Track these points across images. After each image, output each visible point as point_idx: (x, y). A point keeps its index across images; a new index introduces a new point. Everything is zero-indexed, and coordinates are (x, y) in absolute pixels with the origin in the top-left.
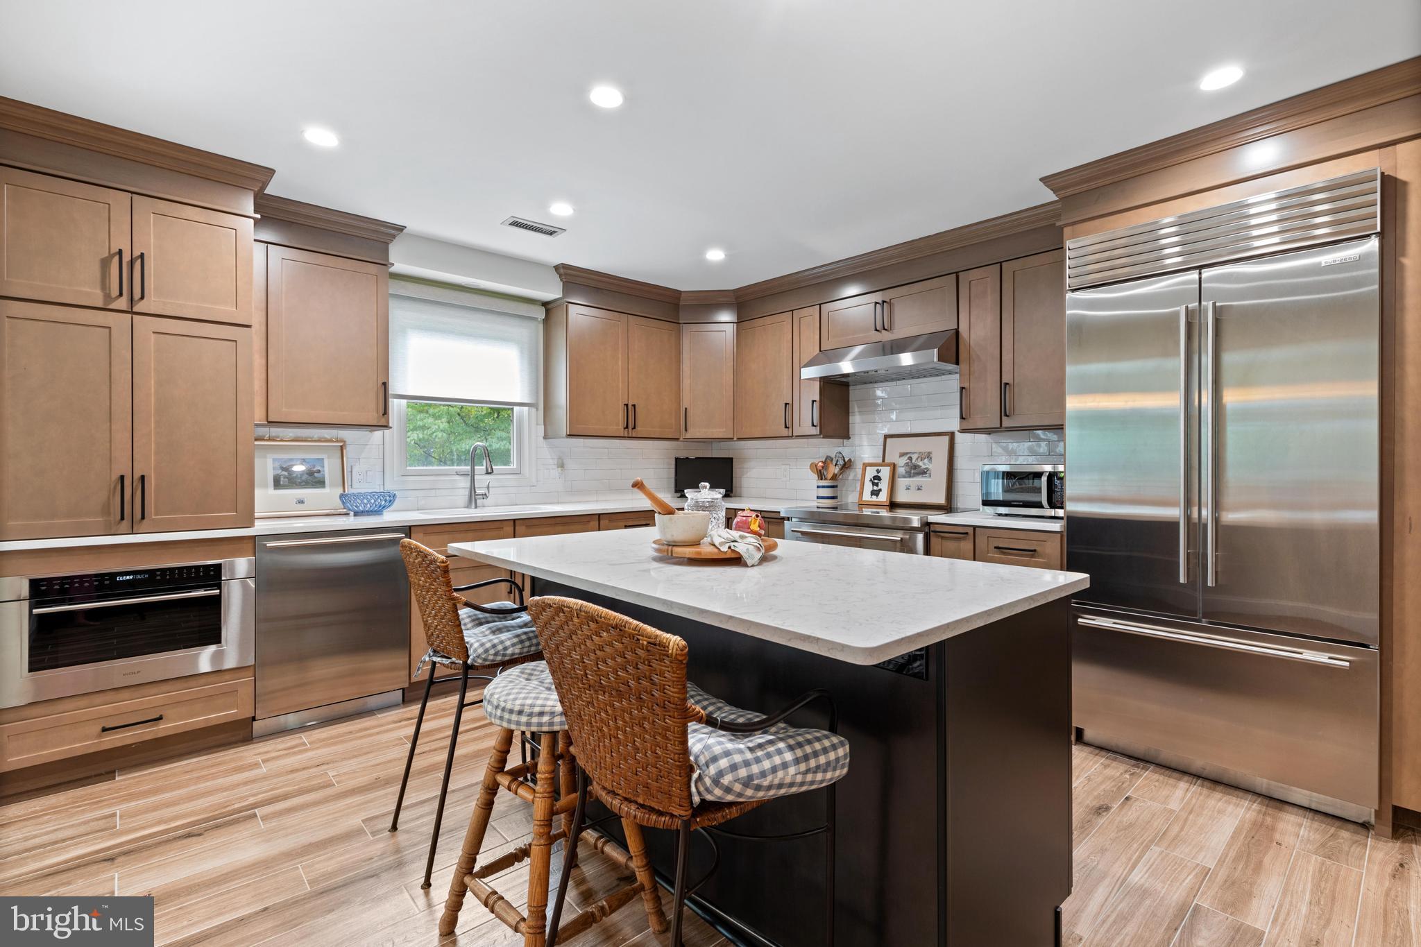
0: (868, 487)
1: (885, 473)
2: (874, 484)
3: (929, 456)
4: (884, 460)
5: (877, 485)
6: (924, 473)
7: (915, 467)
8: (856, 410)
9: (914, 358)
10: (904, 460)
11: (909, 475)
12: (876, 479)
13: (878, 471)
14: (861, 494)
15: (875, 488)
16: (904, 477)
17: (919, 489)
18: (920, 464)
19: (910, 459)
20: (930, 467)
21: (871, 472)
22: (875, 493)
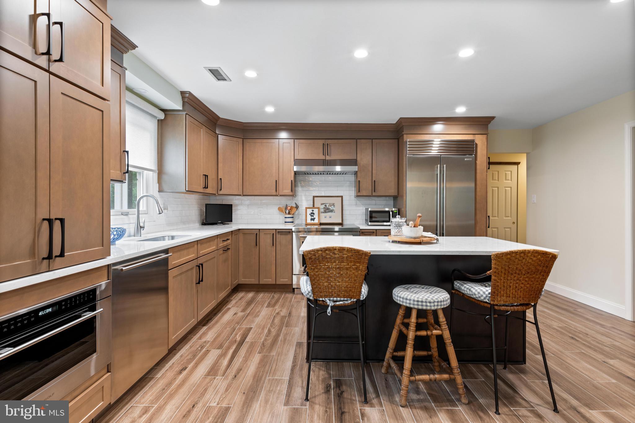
0: (309, 217)
1: (316, 211)
2: (311, 216)
3: (333, 205)
4: (314, 206)
5: (313, 216)
6: (332, 211)
7: (328, 209)
8: (299, 185)
9: (341, 168)
10: (323, 206)
11: (325, 212)
12: (312, 214)
13: (313, 211)
14: (306, 220)
15: (312, 217)
16: (323, 213)
17: (330, 217)
18: (330, 208)
19: (326, 206)
20: (334, 209)
21: (309, 211)
22: (313, 219)
